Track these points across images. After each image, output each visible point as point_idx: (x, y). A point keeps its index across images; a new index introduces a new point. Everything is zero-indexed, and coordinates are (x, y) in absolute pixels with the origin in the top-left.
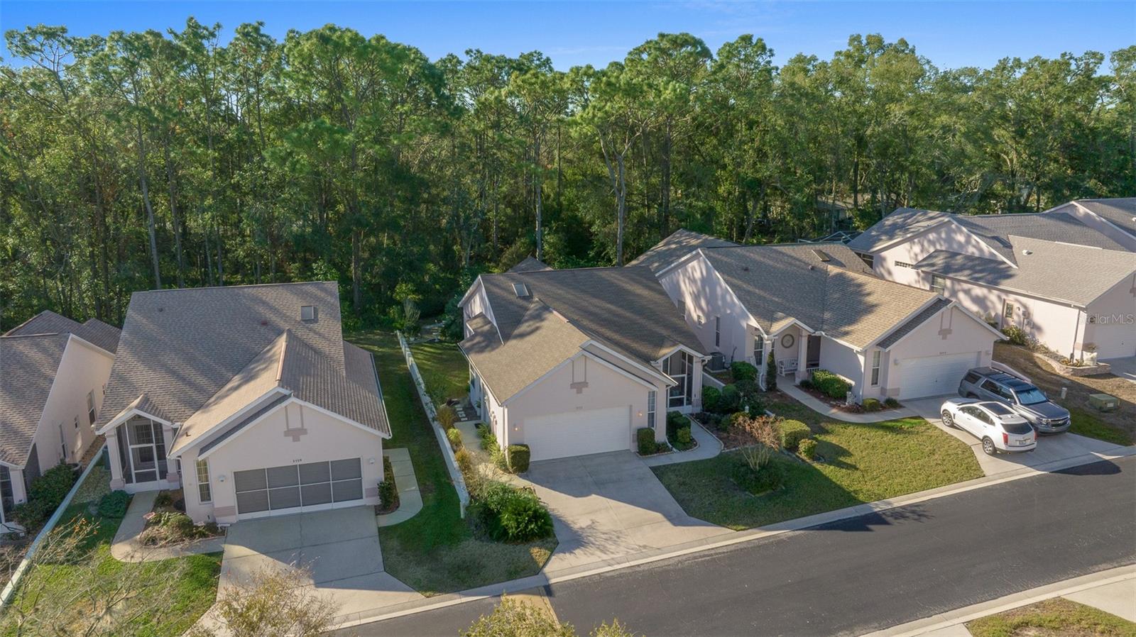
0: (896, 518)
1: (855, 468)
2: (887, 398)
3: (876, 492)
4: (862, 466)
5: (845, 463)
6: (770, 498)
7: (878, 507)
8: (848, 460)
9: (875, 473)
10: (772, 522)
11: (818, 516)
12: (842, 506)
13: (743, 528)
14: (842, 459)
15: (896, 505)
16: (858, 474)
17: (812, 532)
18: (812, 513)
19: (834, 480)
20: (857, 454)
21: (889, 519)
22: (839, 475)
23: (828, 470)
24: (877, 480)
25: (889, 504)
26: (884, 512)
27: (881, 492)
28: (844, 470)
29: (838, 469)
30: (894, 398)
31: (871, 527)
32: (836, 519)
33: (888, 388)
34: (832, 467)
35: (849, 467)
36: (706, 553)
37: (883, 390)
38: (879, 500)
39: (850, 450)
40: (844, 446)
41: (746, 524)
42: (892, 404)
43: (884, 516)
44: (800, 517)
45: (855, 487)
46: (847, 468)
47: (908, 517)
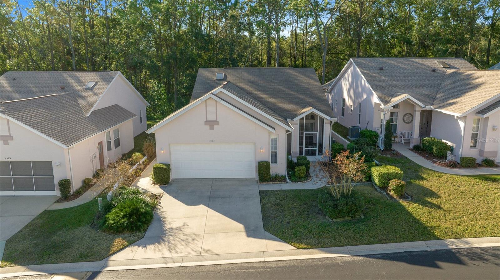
0: (472, 259)
1: (439, 208)
2: (484, 158)
3: (455, 230)
4: (446, 207)
5: (430, 203)
6: (345, 223)
7: (454, 244)
8: (434, 201)
9: (458, 214)
10: (335, 246)
11: (384, 245)
12: (414, 239)
13: (304, 247)
14: (429, 199)
15: (475, 245)
16: (441, 212)
17: (370, 260)
18: (380, 242)
19: (415, 215)
20: (444, 197)
21: (465, 259)
22: (421, 212)
23: (412, 207)
24: (459, 220)
25: (467, 243)
26: (459, 251)
27: (459, 231)
28: (427, 208)
29: (421, 206)
30: (491, 158)
31: (440, 263)
32: (403, 251)
33: (485, 150)
34: (416, 205)
35: (432, 205)
36: (256, 265)
37: (481, 152)
38: (456, 238)
39: (439, 193)
40: (434, 190)
41: (309, 244)
42: (488, 163)
43: (458, 255)
44: (366, 244)
45: (433, 224)
46: (431, 207)
47: (487, 260)
